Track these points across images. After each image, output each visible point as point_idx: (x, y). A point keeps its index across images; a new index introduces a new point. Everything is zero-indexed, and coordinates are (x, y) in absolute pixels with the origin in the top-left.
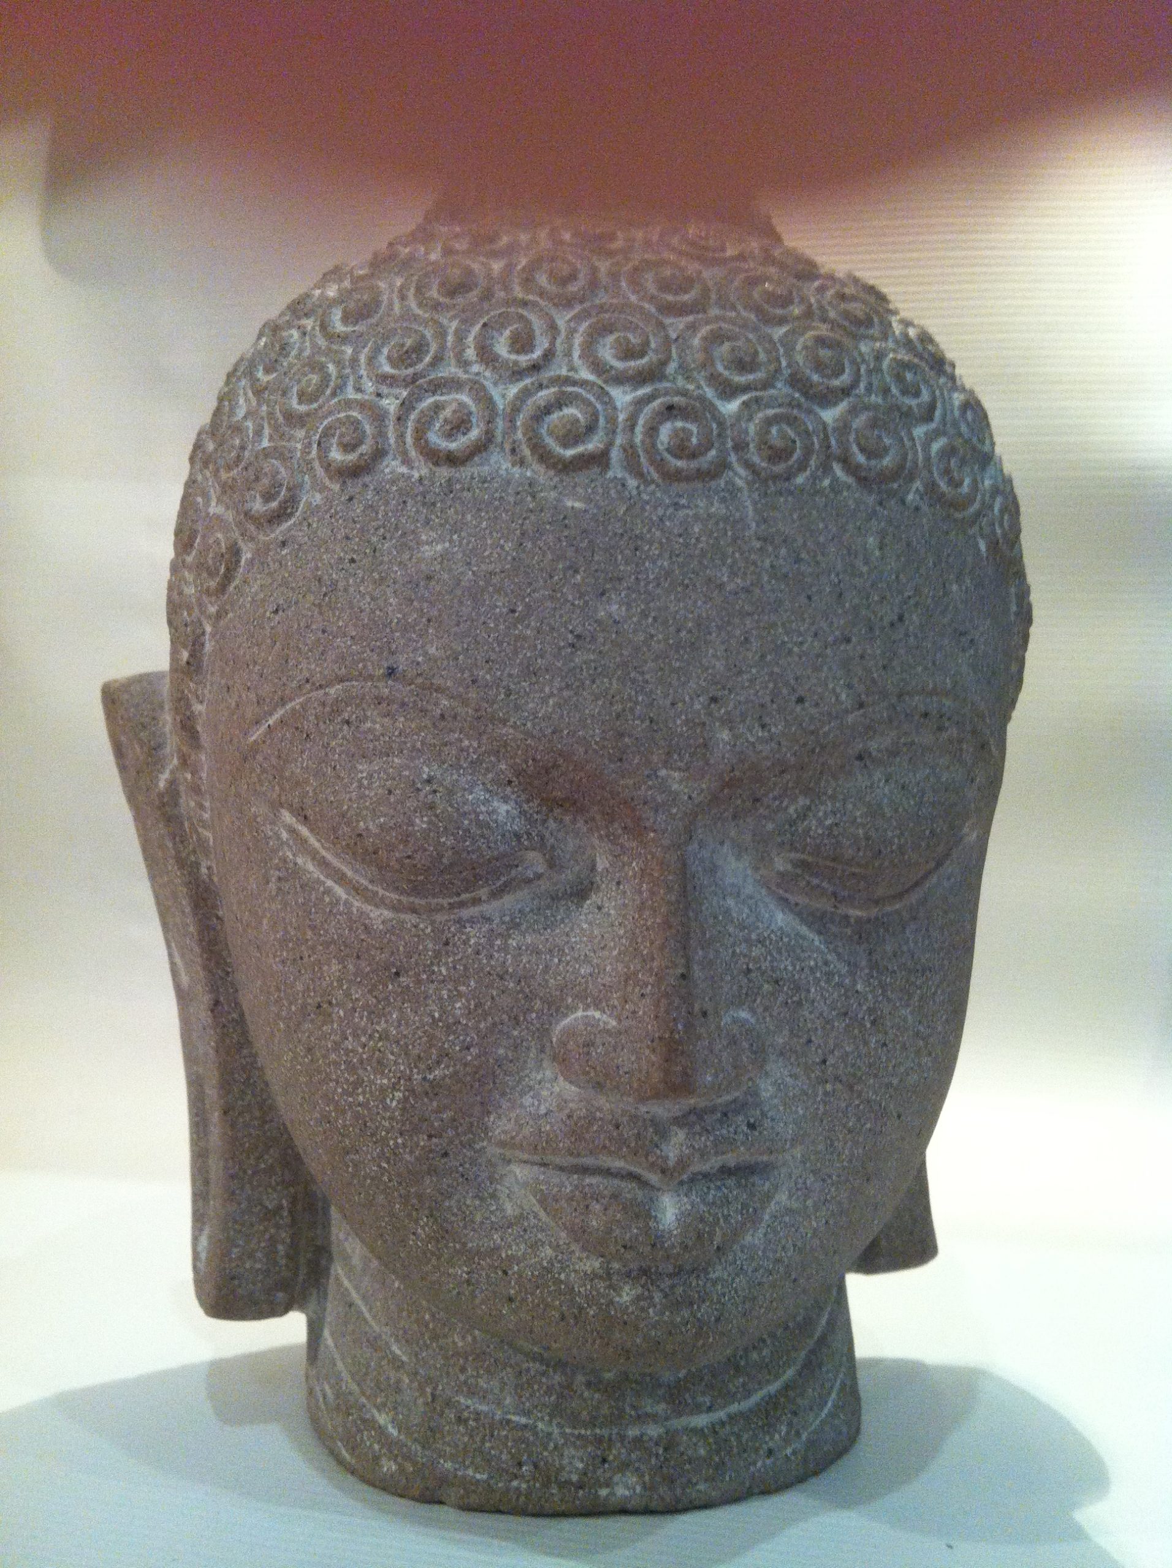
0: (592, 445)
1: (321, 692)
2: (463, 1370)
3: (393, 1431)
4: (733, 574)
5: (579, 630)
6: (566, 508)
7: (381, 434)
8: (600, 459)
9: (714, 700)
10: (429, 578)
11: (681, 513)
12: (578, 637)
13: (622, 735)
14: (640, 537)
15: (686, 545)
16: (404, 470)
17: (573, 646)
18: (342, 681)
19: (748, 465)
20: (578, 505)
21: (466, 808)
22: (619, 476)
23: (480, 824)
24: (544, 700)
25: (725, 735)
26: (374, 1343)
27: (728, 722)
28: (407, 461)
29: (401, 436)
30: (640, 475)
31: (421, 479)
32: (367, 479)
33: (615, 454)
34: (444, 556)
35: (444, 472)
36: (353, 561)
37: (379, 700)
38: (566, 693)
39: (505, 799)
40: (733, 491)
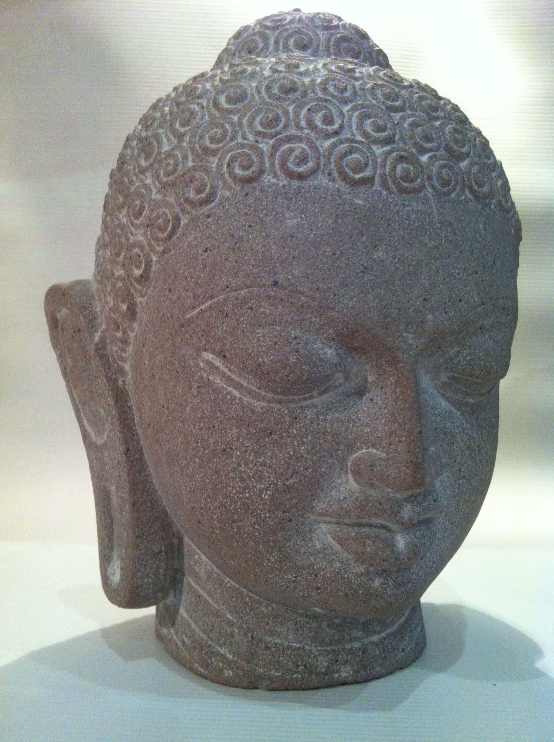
0: (367, 173)
1: (235, 293)
2: (268, 624)
3: (229, 656)
4: (430, 239)
5: (366, 264)
6: (356, 204)
7: (262, 162)
8: (370, 181)
9: (425, 300)
10: (292, 236)
11: (407, 209)
12: (365, 268)
13: (387, 317)
14: (389, 220)
15: (410, 224)
16: (274, 181)
17: (363, 272)
18: (248, 287)
19: (433, 187)
20: (361, 202)
21: (314, 351)
22: (378, 189)
23: (321, 360)
24: (351, 298)
25: (430, 317)
26: (216, 614)
27: (431, 310)
28: (276, 176)
29: (272, 164)
30: (388, 189)
31: (284, 186)
32: (255, 185)
33: (377, 179)
34: (299, 226)
35: (295, 183)
36: (250, 226)
37: (269, 297)
38: (362, 295)
39: (330, 347)
40: (427, 200)
